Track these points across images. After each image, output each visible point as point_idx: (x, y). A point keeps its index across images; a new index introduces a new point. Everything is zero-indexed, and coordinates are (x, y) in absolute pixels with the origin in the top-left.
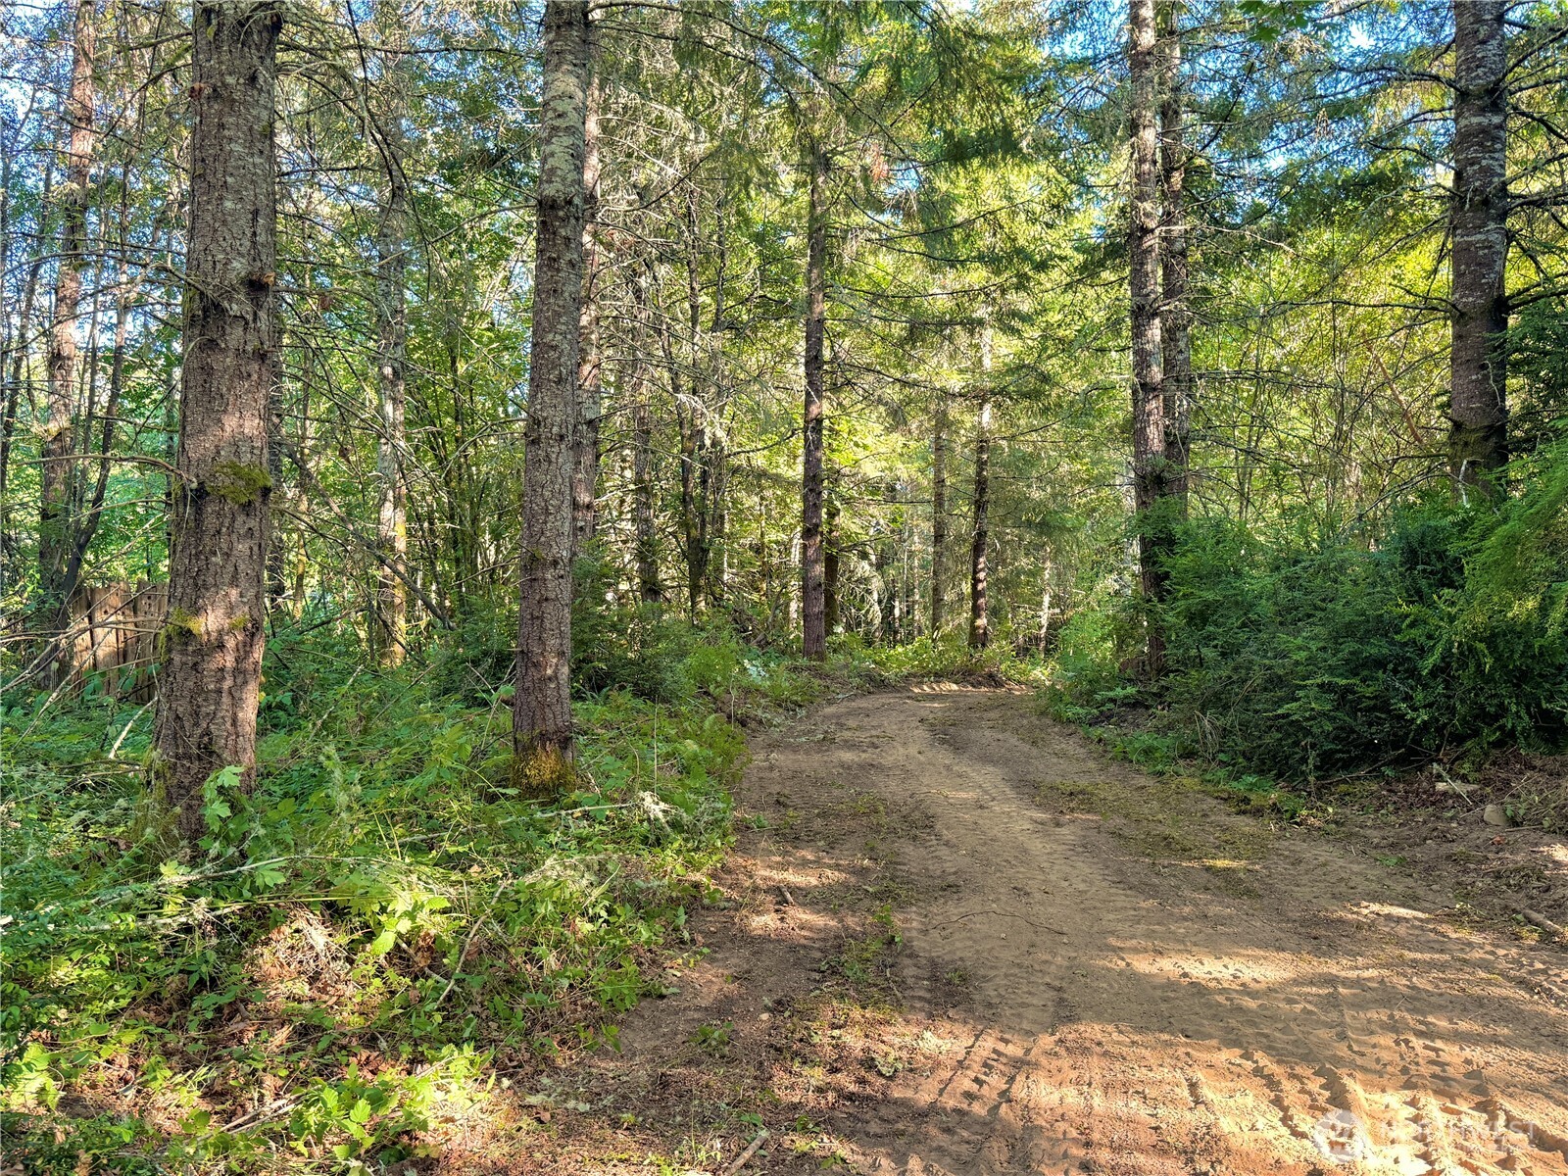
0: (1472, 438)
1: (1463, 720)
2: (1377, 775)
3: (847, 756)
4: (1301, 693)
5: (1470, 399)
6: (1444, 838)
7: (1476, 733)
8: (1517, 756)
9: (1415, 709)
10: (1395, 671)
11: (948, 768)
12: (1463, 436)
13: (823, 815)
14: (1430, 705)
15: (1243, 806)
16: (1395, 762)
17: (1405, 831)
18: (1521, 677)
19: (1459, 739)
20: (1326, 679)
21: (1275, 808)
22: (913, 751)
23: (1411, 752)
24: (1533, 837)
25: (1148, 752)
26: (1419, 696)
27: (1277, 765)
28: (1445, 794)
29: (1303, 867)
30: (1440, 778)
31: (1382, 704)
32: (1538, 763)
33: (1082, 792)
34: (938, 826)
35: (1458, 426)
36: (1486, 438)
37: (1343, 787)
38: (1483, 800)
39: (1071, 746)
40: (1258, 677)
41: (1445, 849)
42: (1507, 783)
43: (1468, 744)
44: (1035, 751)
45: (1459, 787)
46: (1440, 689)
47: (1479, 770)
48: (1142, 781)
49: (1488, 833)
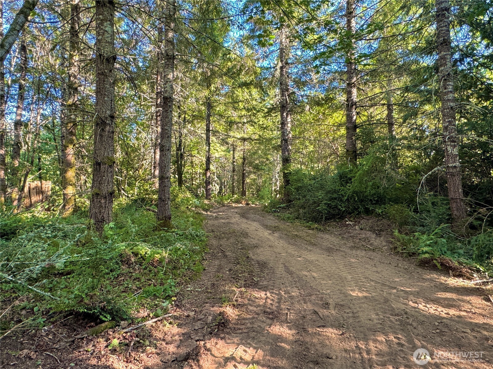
0: (350, 153)
1: (351, 209)
2: (335, 221)
3: (223, 221)
4: (321, 205)
5: (350, 145)
6: (349, 233)
7: (354, 212)
8: (361, 216)
9: (342, 208)
10: (338, 200)
11: (246, 223)
12: (349, 153)
13: (223, 233)
14: (345, 207)
15: (309, 228)
16: (339, 218)
17: (341, 232)
18: (362, 201)
19: (350, 213)
20: (326, 202)
21: (316, 228)
22: (237, 219)
23: (341, 216)
24: (365, 232)
25: (288, 218)
26: (343, 205)
27: (315, 220)
28: (348, 224)
29: (324, 239)
30: (347, 221)
31: (336, 207)
32: (365, 218)
33: (277, 226)
34: (249, 235)
35: (347, 151)
36: (353, 153)
37: (329, 224)
38: (355, 225)
39: (271, 217)
40: (311, 202)
41: (349, 235)
42: (359, 222)
43: (352, 214)
44: (264, 219)
45: (351, 223)
46: (347, 204)
47: (354, 219)
48: (288, 224)
49: (357, 231)
